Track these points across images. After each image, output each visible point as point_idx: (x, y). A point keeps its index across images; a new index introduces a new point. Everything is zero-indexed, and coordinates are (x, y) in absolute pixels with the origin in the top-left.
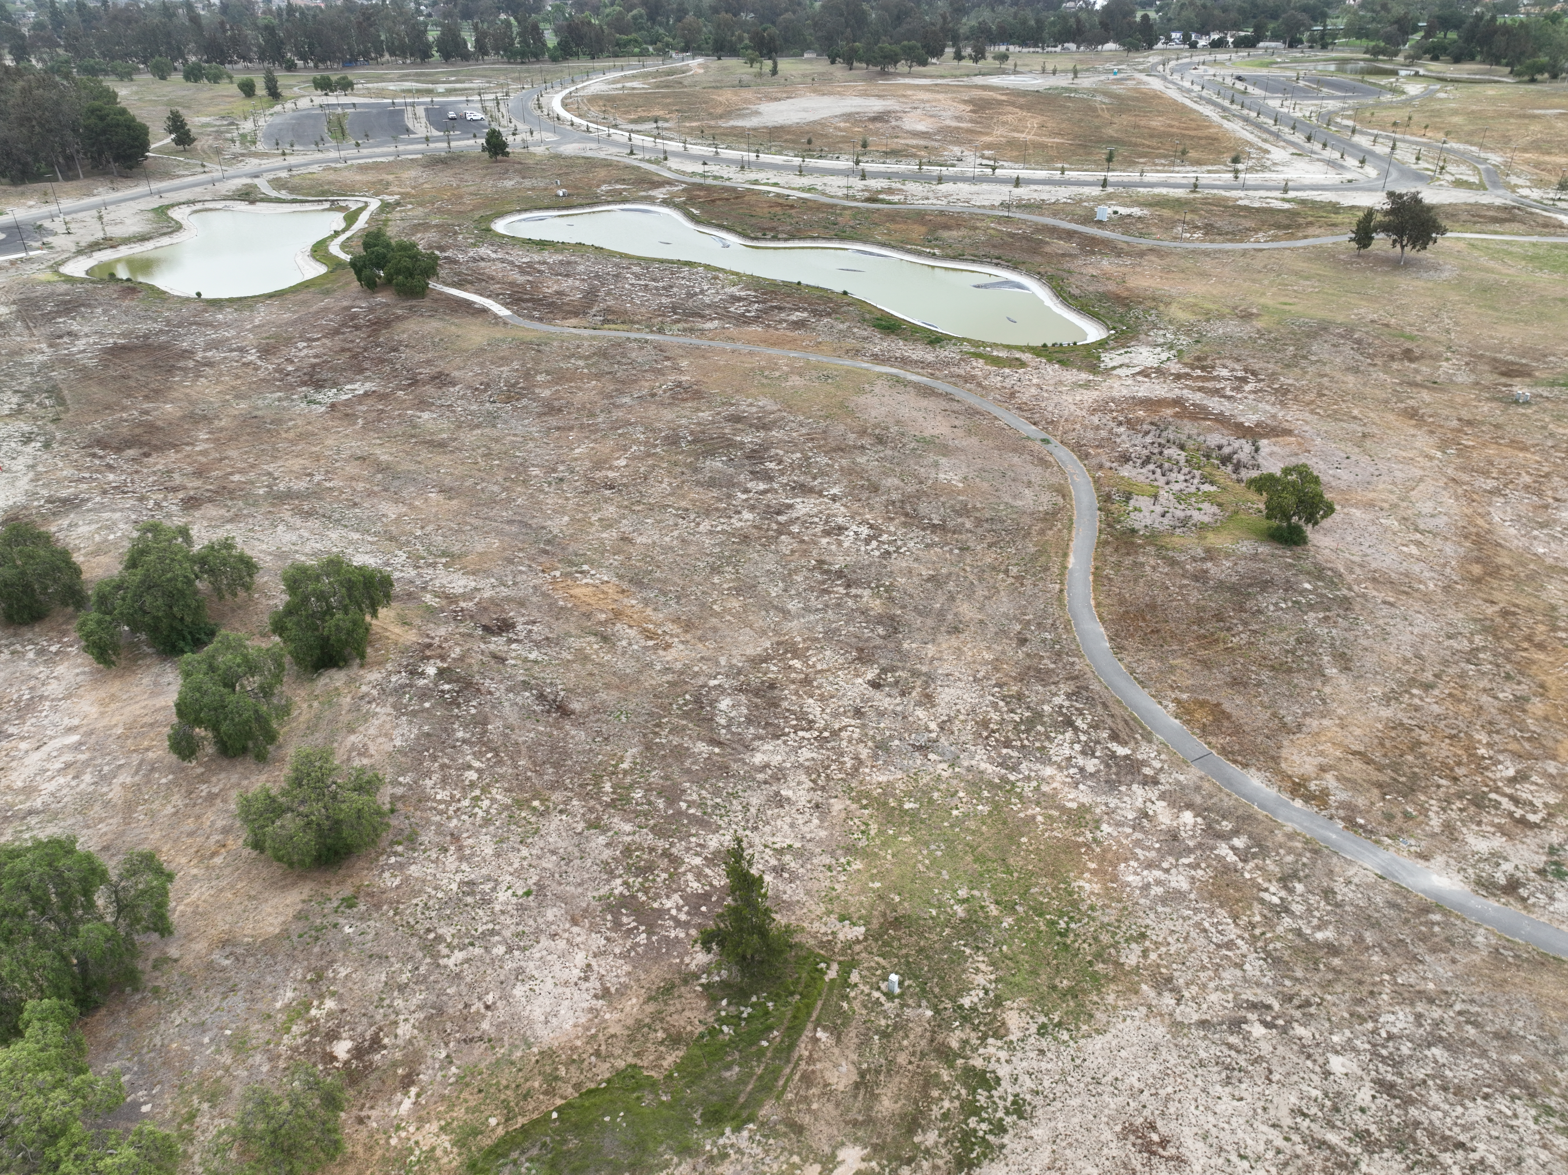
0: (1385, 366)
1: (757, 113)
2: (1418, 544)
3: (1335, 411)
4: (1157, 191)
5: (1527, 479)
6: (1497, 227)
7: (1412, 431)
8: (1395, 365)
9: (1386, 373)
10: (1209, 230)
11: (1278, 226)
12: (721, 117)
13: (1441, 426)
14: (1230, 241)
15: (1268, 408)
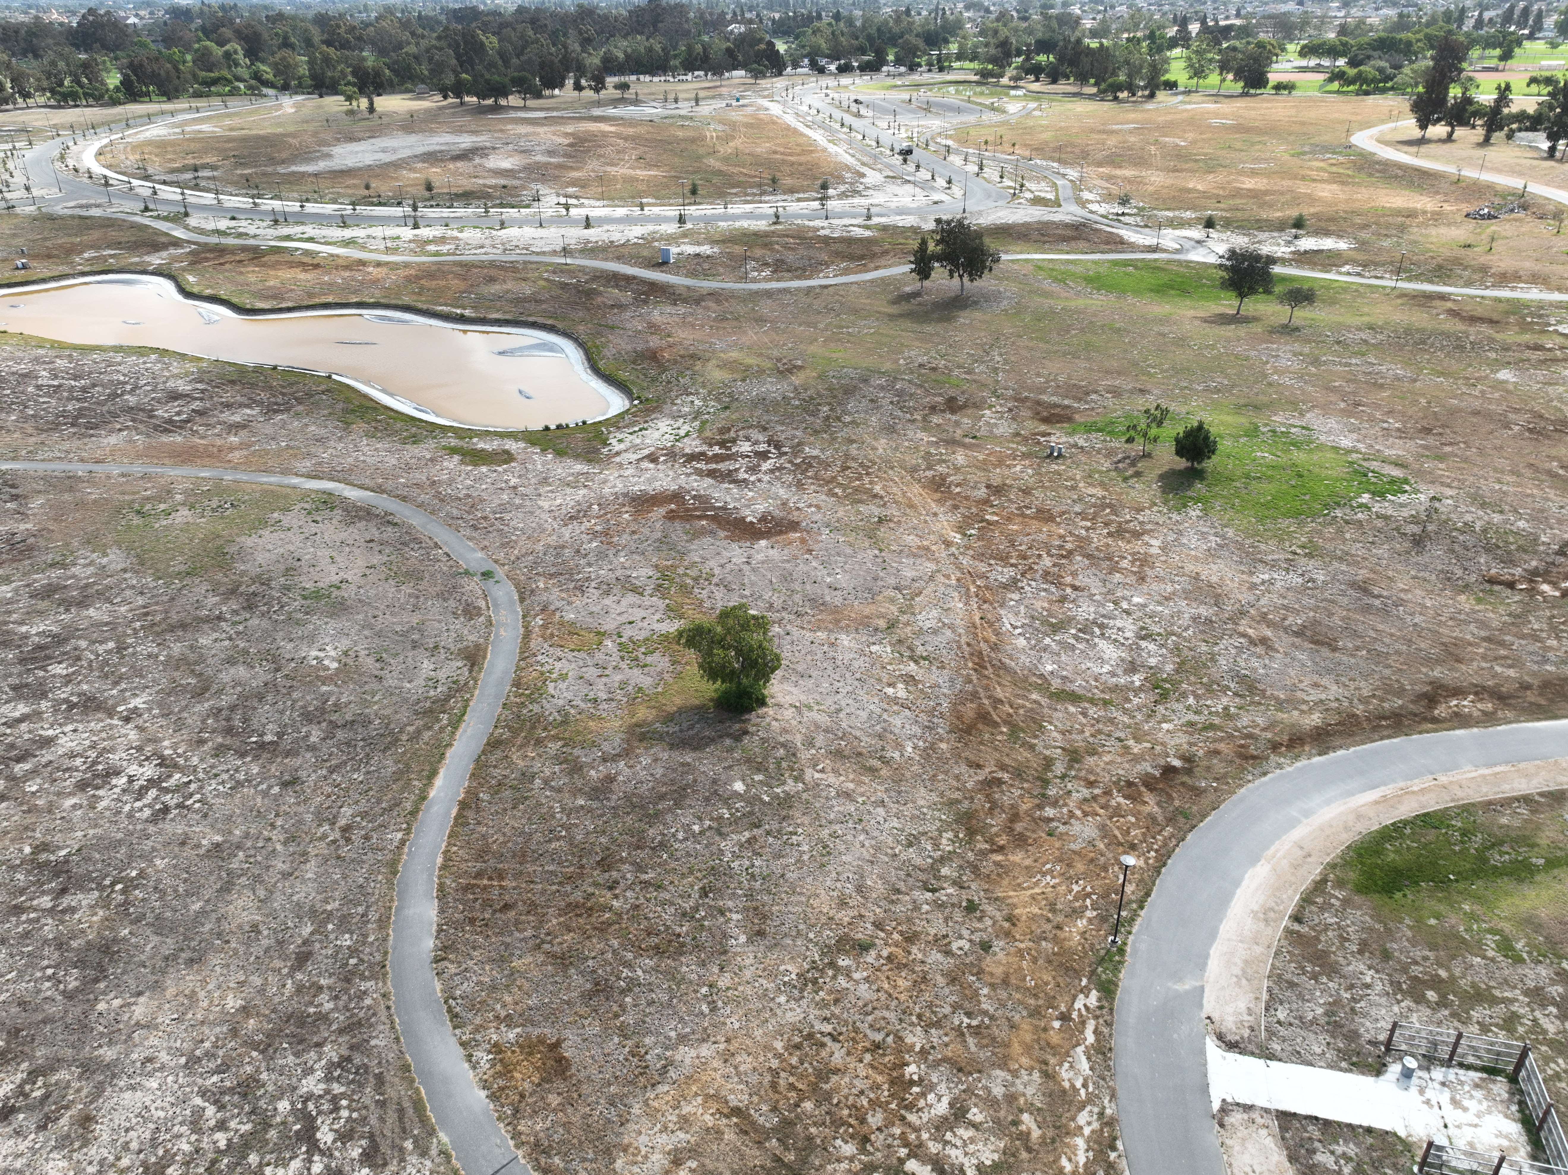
0: (924, 419)
1: (329, 156)
2: (910, 680)
3: (856, 490)
4: (738, 224)
5: (1047, 562)
6: (1064, 246)
7: (934, 507)
8: (936, 419)
9: (924, 429)
10: (780, 268)
11: (852, 258)
12: (283, 162)
13: (967, 498)
14: (799, 278)
15: (782, 492)
